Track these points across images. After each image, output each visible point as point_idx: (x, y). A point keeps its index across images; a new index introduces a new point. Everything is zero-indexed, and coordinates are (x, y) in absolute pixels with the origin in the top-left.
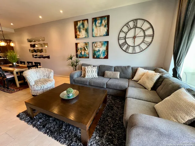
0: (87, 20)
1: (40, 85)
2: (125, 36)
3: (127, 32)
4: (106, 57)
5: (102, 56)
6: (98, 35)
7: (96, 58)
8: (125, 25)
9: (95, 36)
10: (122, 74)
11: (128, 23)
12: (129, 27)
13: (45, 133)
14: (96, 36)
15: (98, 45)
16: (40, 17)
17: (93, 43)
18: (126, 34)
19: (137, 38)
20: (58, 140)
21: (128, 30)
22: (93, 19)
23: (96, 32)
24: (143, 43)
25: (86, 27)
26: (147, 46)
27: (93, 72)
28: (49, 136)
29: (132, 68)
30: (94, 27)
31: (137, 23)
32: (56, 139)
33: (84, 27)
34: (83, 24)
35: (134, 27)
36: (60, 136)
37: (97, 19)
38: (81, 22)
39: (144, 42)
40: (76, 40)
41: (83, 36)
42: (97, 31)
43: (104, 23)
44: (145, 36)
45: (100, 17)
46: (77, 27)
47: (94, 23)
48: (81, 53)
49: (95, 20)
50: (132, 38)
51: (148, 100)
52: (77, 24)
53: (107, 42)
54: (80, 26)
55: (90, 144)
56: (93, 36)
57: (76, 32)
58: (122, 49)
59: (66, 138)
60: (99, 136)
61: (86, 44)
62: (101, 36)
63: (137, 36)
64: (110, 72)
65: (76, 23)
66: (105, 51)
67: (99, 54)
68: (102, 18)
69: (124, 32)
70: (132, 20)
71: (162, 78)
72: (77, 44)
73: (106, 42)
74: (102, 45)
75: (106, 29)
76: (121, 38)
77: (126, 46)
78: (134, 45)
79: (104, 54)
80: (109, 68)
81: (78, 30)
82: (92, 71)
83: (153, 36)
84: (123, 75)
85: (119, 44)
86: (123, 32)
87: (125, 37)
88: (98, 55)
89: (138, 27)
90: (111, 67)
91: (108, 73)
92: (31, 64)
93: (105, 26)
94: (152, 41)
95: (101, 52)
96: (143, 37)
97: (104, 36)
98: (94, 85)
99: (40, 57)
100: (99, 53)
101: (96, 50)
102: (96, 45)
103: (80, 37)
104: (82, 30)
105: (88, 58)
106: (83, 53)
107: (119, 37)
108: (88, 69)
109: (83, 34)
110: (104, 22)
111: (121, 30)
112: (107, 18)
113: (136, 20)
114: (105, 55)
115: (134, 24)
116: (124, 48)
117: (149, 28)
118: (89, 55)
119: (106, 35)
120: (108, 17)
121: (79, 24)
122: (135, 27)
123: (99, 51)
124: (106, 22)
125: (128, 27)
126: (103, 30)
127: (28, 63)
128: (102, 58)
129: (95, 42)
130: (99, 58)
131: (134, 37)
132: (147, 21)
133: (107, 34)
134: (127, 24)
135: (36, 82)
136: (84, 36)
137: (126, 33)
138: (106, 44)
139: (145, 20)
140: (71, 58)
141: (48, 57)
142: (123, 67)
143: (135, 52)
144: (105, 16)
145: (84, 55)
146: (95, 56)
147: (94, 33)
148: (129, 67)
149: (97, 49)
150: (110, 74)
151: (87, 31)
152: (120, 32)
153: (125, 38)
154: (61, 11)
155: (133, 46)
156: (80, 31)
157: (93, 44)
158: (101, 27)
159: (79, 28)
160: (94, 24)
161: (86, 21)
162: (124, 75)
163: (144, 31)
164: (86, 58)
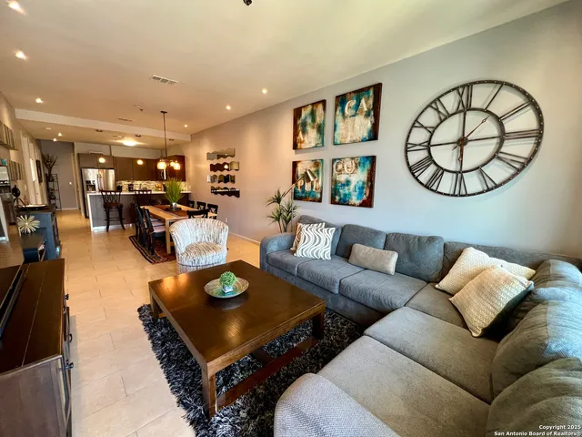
0: (324, 102)
1: (193, 255)
2: (427, 139)
3: (434, 126)
4: (368, 203)
5: (355, 200)
6: (348, 140)
7: (338, 204)
8: (429, 106)
9: (339, 142)
10: (406, 260)
11: (438, 99)
12: (441, 109)
13: (159, 358)
14: (343, 141)
15: (345, 168)
16: (228, 108)
17: (334, 160)
18: (432, 134)
19: (469, 143)
20: (169, 382)
21: (438, 121)
22: (337, 97)
23: (344, 132)
24: (495, 162)
25: (319, 120)
26: (512, 171)
27: (319, 242)
28: (162, 367)
29: (445, 246)
30: (339, 118)
31: (469, 97)
32: (167, 378)
33: (314, 120)
34: (313, 114)
35: (461, 108)
36: (177, 374)
37: (348, 96)
38: (310, 108)
39: (500, 158)
40: (296, 153)
41: (310, 143)
42: (346, 128)
43: (364, 105)
44: (503, 136)
45: (353, 92)
46: (299, 122)
47: (339, 108)
48: (303, 187)
49: (341, 100)
50: (451, 146)
51: (431, 365)
52: (301, 115)
53: (373, 159)
54: (306, 118)
55: (218, 418)
56: (335, 144)
57: (296, 135)
58: (418, 180)
59: (184, 384)
60: (248, 413)
61: (317, 163)
62: (354, 142)
63: (469, 138)
64: (368, 248)
65: (297, 113)
66: (364, 183)
67: (347, 192)
68: (359, 93)
69: (426, 128)
70: (453, 89)
71: (531, 300)
72: (295, 164)
73: (367, 157)
74: (356, 167)
75: (368, 123)
76: (415, 145)
77: (432, 169)
78: (459, 167)
79: (361, 193)
80: (367, 236)
81: (300, 128)
82: (317, 240)
83: (538, 134)
84: (407, 263)
85: (408, 163)
86: (422, 126)
87: (429, 141)
88: (345, 195)
89: (474, 109)
90: (377, 233)
91: (361, 250)
92: (202, 207)
93: (367, 115)
94: (534, 153)
95: (352, 187)
96: (495, 141)
97: (362, 141)
98: (309, 279)
99: (223, 194)
100: (349, 189)
101: (340, 182)
102: (340, 167)
103: (303, 146)
104: (309, 128)
105: (320, 201)
106: (308, 187)
107: (410, 141)
108: (307, 232)
109: (311, 138)
110: (366, 102)
111: (416, 120)
112: (374, 93)
113: (469, 86)
114: (365, 197)
115: (461, 101)
116: (425, 177)
117: (517, 110)
118: (321, 193)
119: (370, 140)
120: (377, 88)
121: (305, 113)
122: (465, 108)
123: (348, 183)
124: (371, 102)
125: (439, 112)
126: (362, 125)
127: (199, 204)
128: (354, 205)
129: (339, 159)
130: (348, 205)
131: (462, 142)
132: (511, 85)
133: (374, 135)
134: (434, 101)
135: (188, 249)
136: (313, 145)
137: (431, 130)
138: (368, 166)
139: (502, 84)
140: (278, 200)
141: (237, 194)
142: (415, 237)
143: (464, 193)
144: (369, 88)
145: (310, 193)
146: (337, 198)
147: (339, 134)
148: (431, 239)
149: (342, 178)
150: (366, 253)
151: (320, 129)
152: (413, 126)
153: (428, 145)
154: (265, 91)
155: (458, 169)
156: (304, 132)
157: (333, 164)
158: (356, 117)
159: (304, 125)
160: (338, 112)
161: (320, 106)
162: (410, 264)
163: (499, 121)
164: (314, 201)
